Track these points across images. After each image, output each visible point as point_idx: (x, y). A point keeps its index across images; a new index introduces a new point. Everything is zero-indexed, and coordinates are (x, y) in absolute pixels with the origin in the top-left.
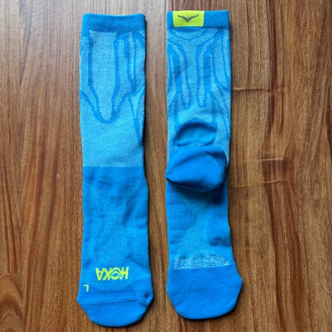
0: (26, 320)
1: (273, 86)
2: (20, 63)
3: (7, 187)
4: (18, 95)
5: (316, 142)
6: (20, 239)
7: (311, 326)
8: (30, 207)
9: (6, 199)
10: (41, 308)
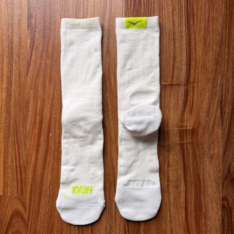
0: (28, 225)
1: (187, 82)
2: (27, 62)
3: (17, 141)
4: (25, 82)
5: (213, 119)
6: (25, 174)
8: (32, 154)
9: (17, 148)
10: (38, 218)
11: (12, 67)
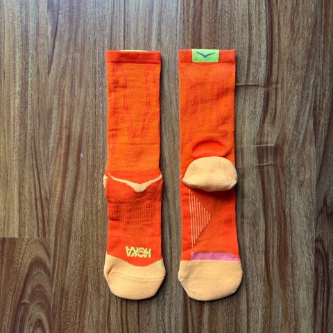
0: (53, 277)
1: (268, 82)
2: (49, 56)
3: (37, 164)
4: (46, 84)
5: (303, 132)
6: (49, 209)
7: (293, 284)
8: (57, 182)
9: (36, 174)
10: (66, 267)
11: (27, 63)
